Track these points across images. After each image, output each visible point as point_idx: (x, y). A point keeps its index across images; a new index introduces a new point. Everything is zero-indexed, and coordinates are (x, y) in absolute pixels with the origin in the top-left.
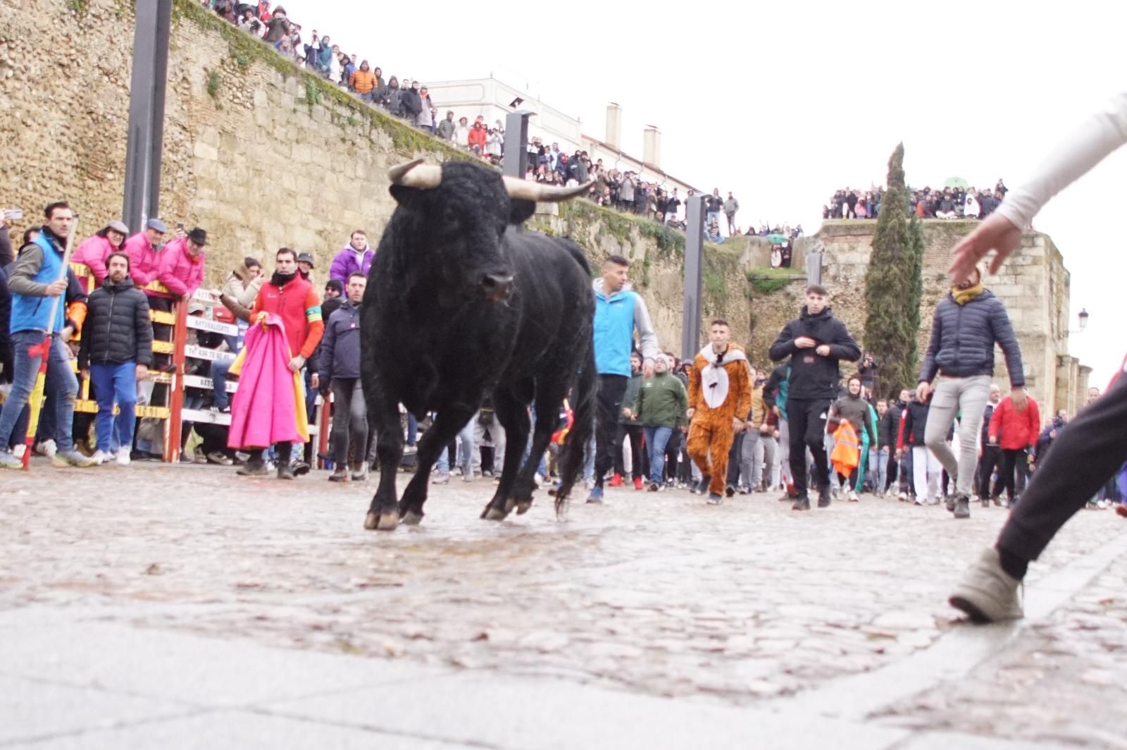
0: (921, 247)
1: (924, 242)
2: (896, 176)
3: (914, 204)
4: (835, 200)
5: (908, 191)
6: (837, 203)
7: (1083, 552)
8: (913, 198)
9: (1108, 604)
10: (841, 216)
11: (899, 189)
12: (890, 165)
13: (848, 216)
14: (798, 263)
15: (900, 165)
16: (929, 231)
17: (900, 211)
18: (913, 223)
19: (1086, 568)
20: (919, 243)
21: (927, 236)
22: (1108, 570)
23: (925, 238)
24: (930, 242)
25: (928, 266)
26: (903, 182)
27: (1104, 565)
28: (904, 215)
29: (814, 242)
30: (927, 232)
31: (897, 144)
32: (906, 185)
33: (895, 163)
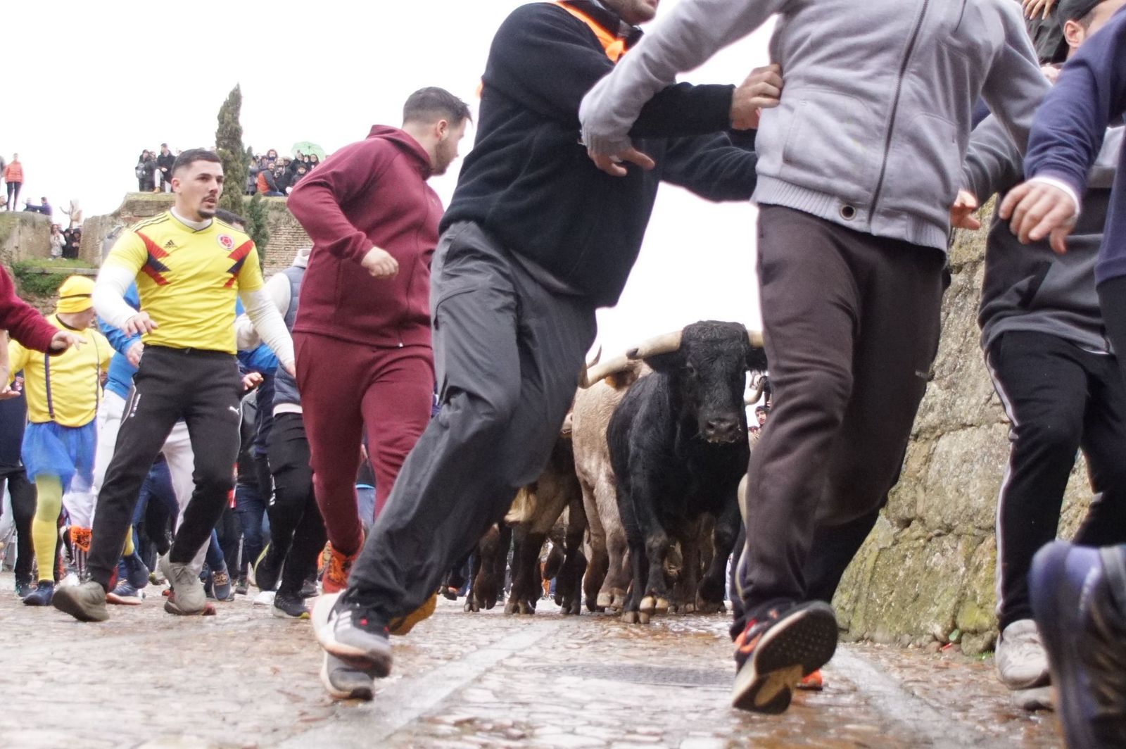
0: (265, 236)
1: (269, 230)
2: (229, 133)
3: (254, 174)
4: (142, 165)
5: (248, 157)
6: (145, 169)
7: (450, 659)
8: (252, 166)
9: (467, 725)
10: (152, 187)
11: (233, 153)
12: (221, 118)
13: (162, 189)
14: (88, 253)
15: (235, 120)
16: (275, 214)
17: (234, 183)
18: (254, 203)
19: (450, 679)
20: (261, 231)
21: (272, 221)
22: (479, 680)
23: (269, 223)
24: (276, 229)
25: (273, 263)
26: (239, 143)
27: (475, 675)
28: (240, 191)
29: (113, 224)
30: (272, 216)
31: (231, 89)
32: (246, 149)
33: (228, 116)
